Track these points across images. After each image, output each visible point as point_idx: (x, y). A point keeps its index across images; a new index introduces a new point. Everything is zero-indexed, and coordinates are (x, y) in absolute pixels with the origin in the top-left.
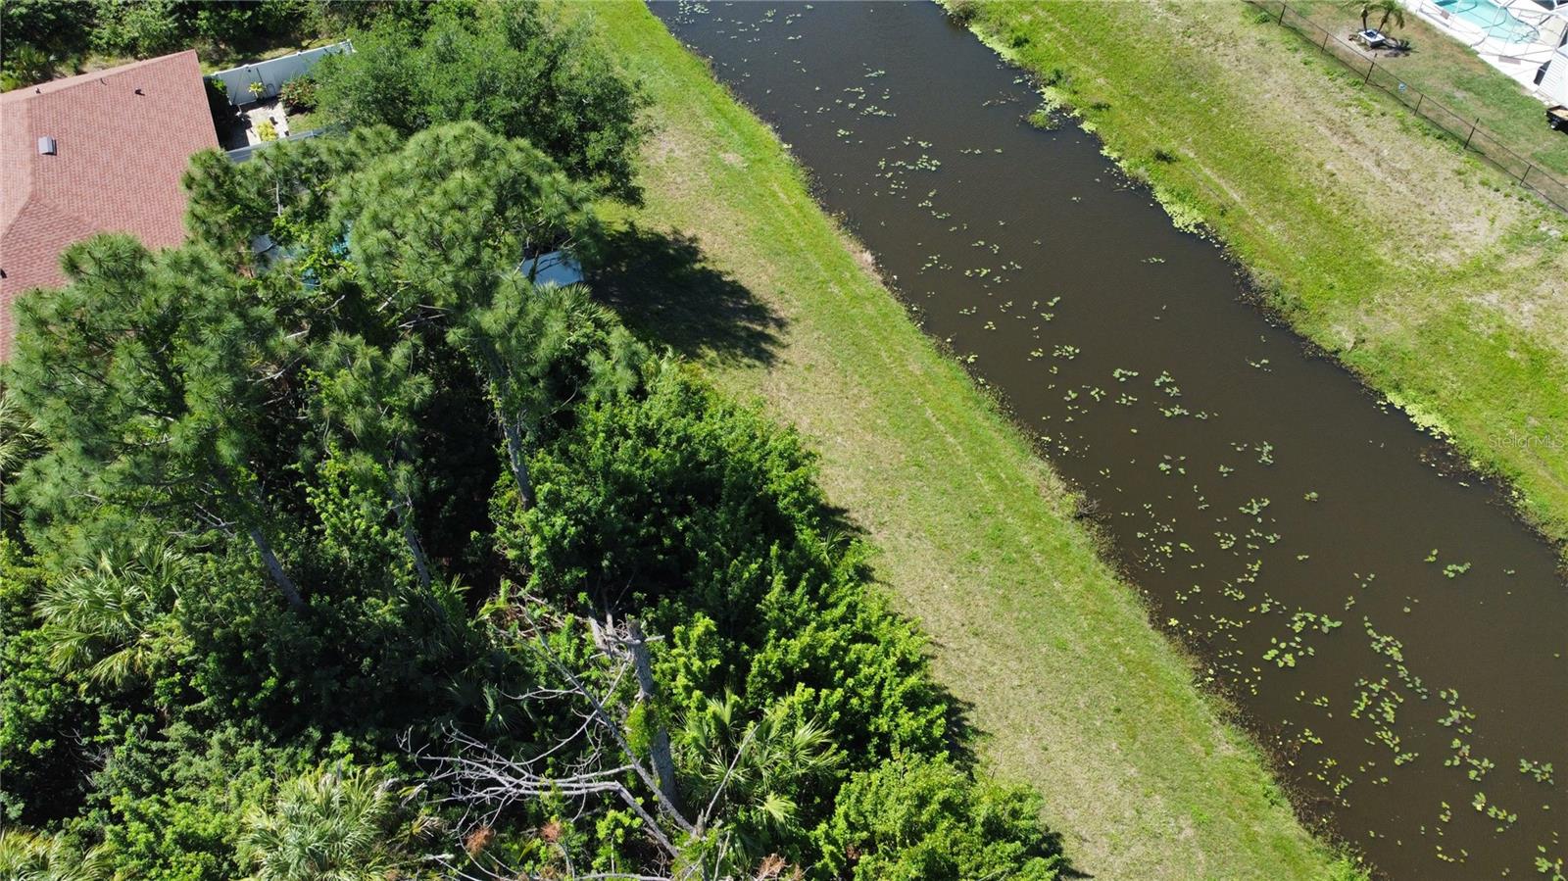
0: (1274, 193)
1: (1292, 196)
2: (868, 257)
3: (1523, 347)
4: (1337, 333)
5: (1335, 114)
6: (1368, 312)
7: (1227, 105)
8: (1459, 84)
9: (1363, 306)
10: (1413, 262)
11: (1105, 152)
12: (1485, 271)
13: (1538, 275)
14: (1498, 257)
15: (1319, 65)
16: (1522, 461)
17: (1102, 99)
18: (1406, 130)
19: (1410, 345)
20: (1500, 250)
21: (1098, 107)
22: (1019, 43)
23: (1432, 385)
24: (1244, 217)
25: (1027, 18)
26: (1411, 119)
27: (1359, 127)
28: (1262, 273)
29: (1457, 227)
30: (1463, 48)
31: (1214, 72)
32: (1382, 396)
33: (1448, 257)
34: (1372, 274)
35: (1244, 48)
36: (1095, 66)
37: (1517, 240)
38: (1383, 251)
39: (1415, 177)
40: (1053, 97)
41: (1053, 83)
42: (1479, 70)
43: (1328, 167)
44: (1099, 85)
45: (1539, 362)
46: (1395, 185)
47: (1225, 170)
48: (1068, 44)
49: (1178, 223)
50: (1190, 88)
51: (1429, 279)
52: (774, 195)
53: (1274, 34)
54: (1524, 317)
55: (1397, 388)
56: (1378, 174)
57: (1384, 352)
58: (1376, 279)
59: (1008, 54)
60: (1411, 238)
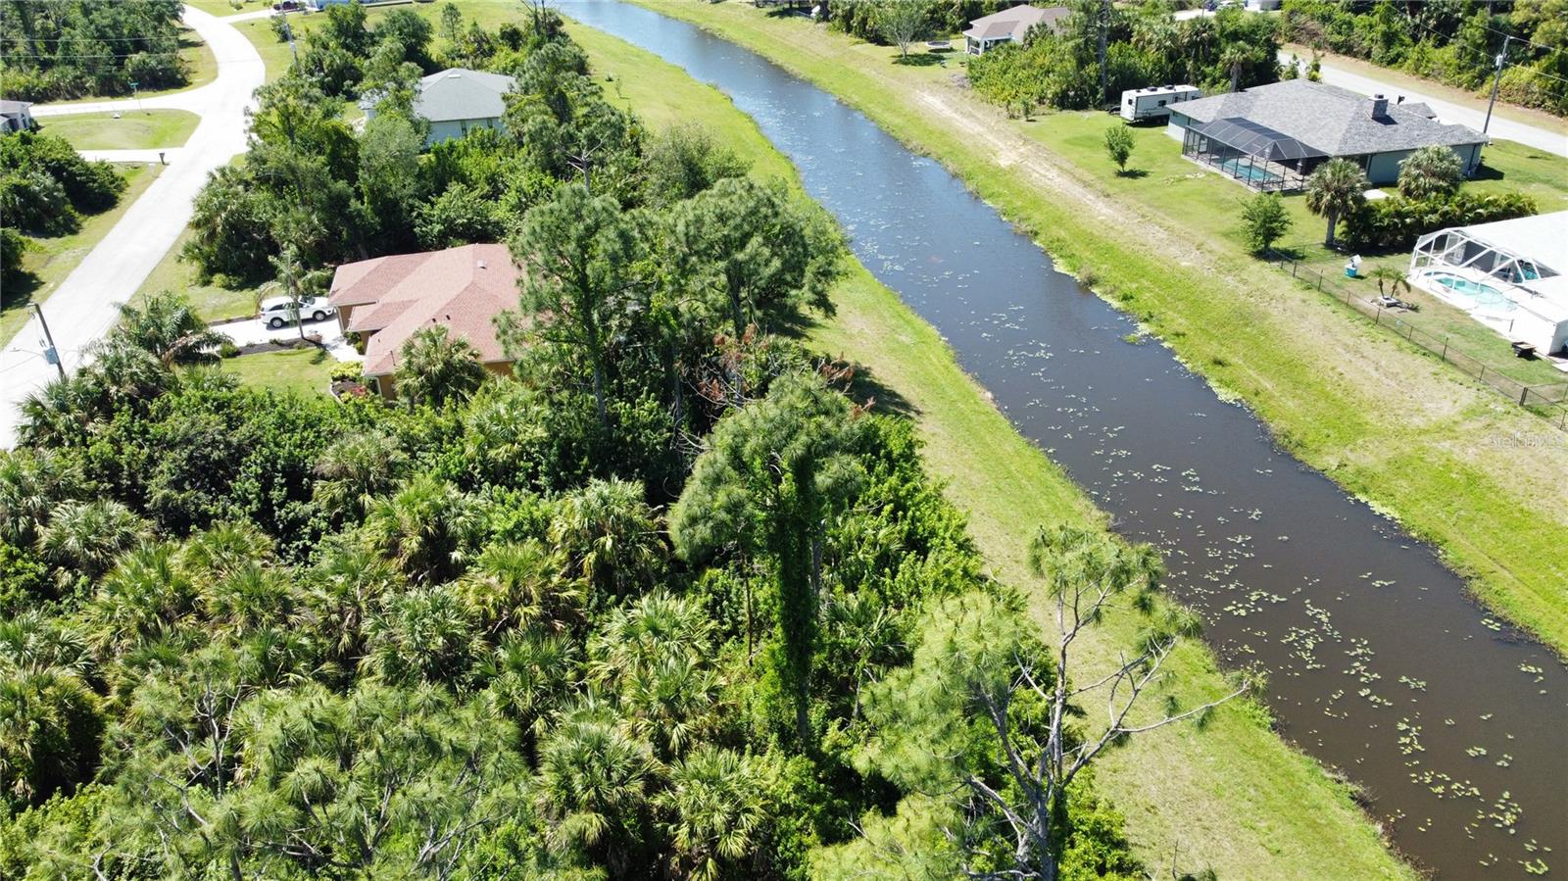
0: (1296, 384)
1: (1309, 385)
2: (989, 395)
3: (1463, 472)
4: (1327, 461)
5: (1351, 342)
6: (1351, 450)
7: (1272, 334)
8: (1450, 330)
9: (1351, 446)
10: (1390, 423)
11: (1177, 358)
12: (1447, 430)
13: (1483, 433)
14: (1455, 422)
15: (1343, 313)
16: (1450, 534)
17: (1181, 330)
18: (1400, 350)
19: (1380, 469)
20: (1459, 418)
21: (1177, 335)
22: (1125, 298)
23: (1392, 491)
24: (1271, 397)
25: (1134, 286)
26: (1406, 344)
27: (1367, 348)
28: (1276, 426)
29: (1429, 405)
30: (1458, 311)
31: (1265, 316)
32: (1352, 494)
33: (1418, 421)
34: (1360, 429)
35: (1289, 303)
36: (1179, 312)
37: (1471, 413)
38: (1371, 418)
39: (1402, 377)
40: (1144, 329)
41: (1146, 320)
42: (1469, 324)
43: (1339, 370)
44: (1180, 323)
45: (1474, 480)
46: (1386, 381)
47: (1263, 371)
48: (1162, 300)
49: (1222, 397)
50: (1247, 325)
51: (1401, 433)
52: (929, 359)
53: (1314, 295)
54: (1470, 456)
55: (1365, 490)
56: (1375, 375)
57: (1359, 472)
58: (1362, 433)
59: (1116, 304)
60: (1392, 410)
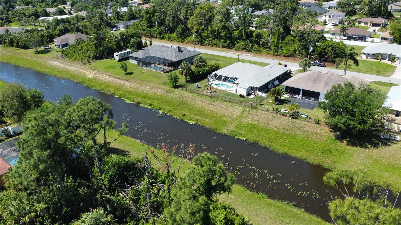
0: (204, 115)
1: (208, 115)
2: (138, 140)
3: (251, 125)
4: (224, 131)
5: (209, 103)
6: (227, 127)
7: (191, 105)
8: (225, 95)
9: (226, 127)
10: (230, 119)
11: (174, 117)
12: (241, 117)
13: (248, 115)
14: (242, 115)
15: (203, 97)
16: (258, 139)
17: (170, 110)
18: (221, 102)
19: (235, 129)
20: (242, 114)
21: (169, 111)
22: (150, 105)
23: (241, 134)
24: (201, 120)
25: (150, 102)
26: (220, 100)
27: (213, 103)
28: (208, 126)
29: (234, 112)
30: (223, 90)
31: (187, 102)
32: (235, 137)
33: (235, 117)
34: (225, 122)
35: (190, 97)
36: (166, 105)
37: (244, 112)
38: (225, 118)
39: (225, 108)
40: (161, 112)
41: (159, 110)
42: (227, 93)
43: (211, 110)
44: (168, 108)
45: (254, 126)
46: (223, 109)
47: (195, 114)
48: (159, 103)
49: (191, 123)
50: (184, 105)
51: (233, 120)
53: (194, 94)
54: (249, 121)
55: (236, 135)
56: (219, 109)
57: (232, 131)
58: (226, 122)
59: (149, 107)
60: (228, 116)
